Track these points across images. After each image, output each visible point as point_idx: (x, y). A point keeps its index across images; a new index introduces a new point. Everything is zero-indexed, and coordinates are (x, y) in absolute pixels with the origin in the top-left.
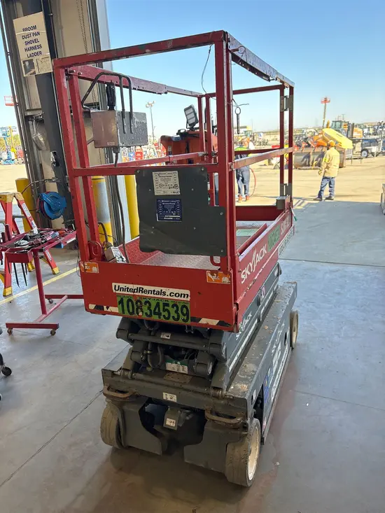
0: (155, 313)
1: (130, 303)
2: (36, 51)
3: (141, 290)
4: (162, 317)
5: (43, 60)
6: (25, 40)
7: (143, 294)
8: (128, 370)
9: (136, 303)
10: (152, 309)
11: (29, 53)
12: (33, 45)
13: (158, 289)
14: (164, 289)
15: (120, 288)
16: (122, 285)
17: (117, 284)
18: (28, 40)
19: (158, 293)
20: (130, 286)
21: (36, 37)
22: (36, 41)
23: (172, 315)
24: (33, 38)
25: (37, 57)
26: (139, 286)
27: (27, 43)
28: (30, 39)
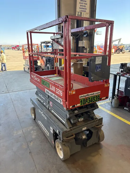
0: (91, 101)
1: (84, 101)
2: (84, 10)
3: (88, 95)
4: (93, 102)
5: (86, 14)
6: (80, 4)
7: (88, 96)
8: (71, 128)
9: (86, 100)
10: (90, 100)
11: (81, 10)
12: (83, 7)
13: (92, 93)
14: (94, 93)
15: (81, 97)
16: (82, 95)
17: (81, 96)
18: (81, 5)
19: (93, 94)
20: (85, 95)
21: (85, 5)
22: (85, 6)
23: (95, 100)
24: (84, 5)
25: (84, 12)
26: (87, 94)
27: (81, 6)
28: (82, 5)
